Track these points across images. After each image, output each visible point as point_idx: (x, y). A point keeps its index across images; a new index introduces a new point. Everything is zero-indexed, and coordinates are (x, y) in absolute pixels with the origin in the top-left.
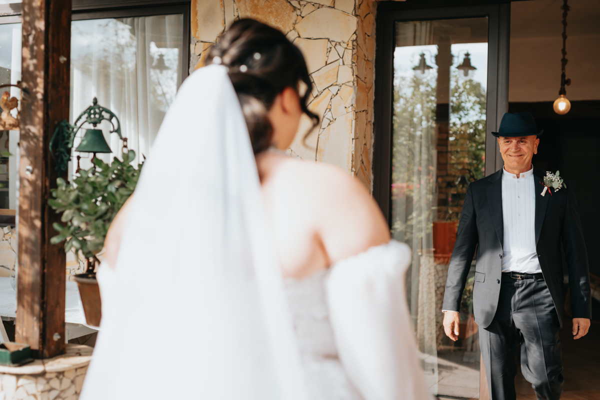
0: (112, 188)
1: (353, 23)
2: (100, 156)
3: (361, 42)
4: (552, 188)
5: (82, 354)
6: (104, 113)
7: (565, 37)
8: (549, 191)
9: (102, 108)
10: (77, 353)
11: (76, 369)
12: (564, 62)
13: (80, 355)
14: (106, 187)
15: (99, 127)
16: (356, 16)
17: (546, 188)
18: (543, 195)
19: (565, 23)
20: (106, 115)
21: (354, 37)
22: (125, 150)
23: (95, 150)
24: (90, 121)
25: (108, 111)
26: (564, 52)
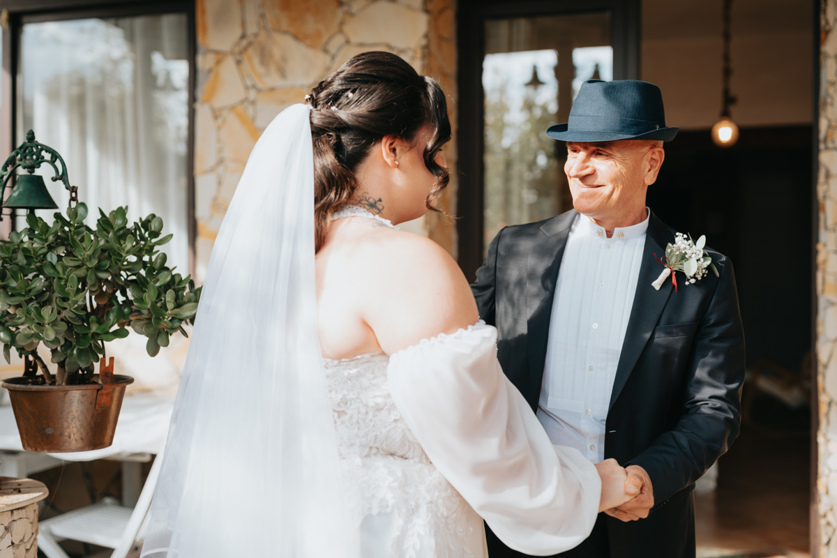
0: (52, 258)
1: (421, 23)
2: (39, 213)
3: (434, 48)
4: (681, 275)
5: (22, 490)
6: (43, 153)
7: (727, 37)
8: (674, 280)
9: (41, 145)
10: (15, 490)
11: (12, 511)
12: (727, 72)
13: (19, 492)
14: (45, 255)
15: (38, 172)
16: (427, 11)
17: (666, 272)
18: (658, 288)
19: (727, 19)
20: (47, 156)
21: (424, 42)
22: (74, 204)
23: (32, 204)
24: (24, 165)
25: (48, 150)
26: (727, 58)
